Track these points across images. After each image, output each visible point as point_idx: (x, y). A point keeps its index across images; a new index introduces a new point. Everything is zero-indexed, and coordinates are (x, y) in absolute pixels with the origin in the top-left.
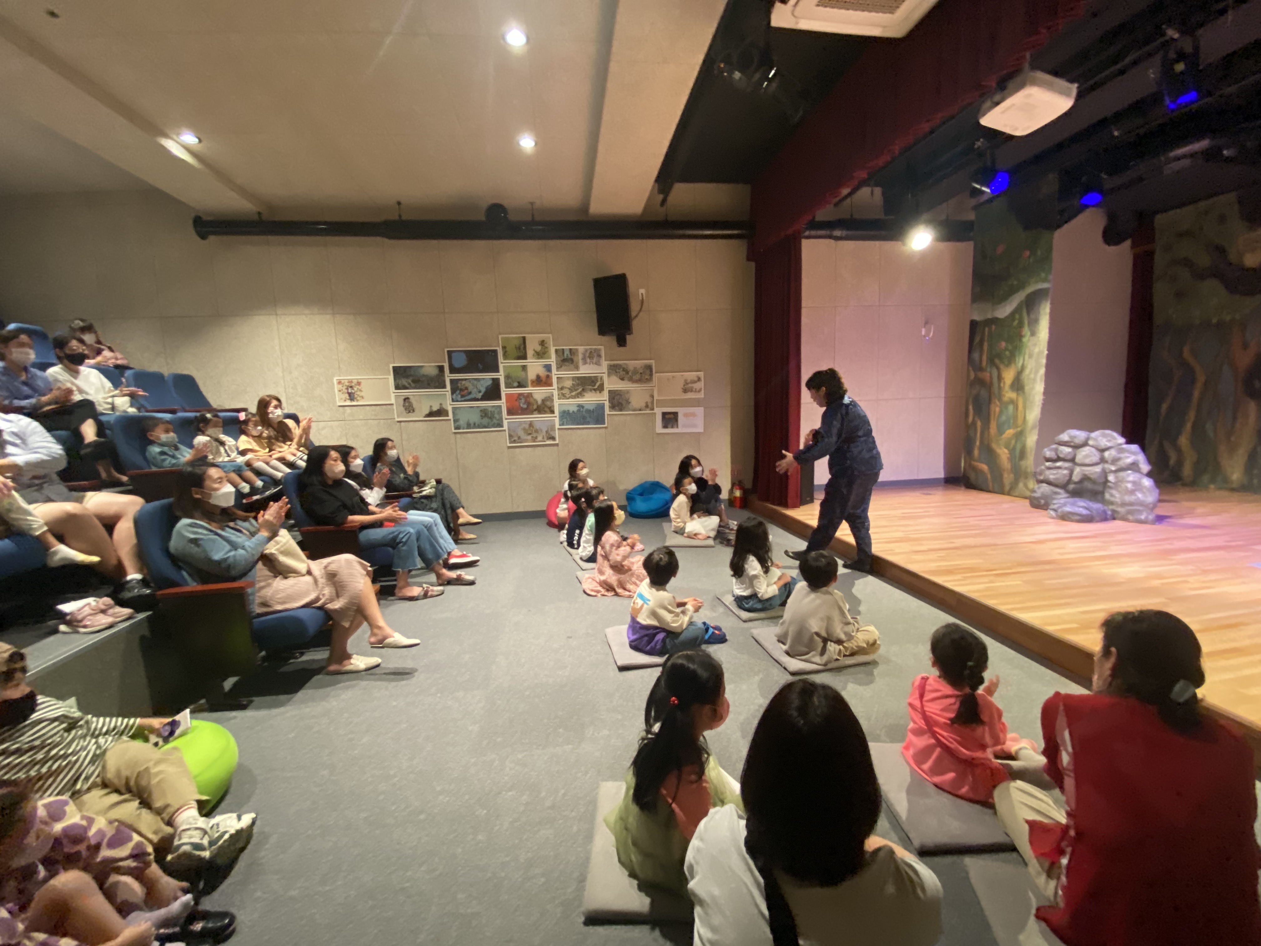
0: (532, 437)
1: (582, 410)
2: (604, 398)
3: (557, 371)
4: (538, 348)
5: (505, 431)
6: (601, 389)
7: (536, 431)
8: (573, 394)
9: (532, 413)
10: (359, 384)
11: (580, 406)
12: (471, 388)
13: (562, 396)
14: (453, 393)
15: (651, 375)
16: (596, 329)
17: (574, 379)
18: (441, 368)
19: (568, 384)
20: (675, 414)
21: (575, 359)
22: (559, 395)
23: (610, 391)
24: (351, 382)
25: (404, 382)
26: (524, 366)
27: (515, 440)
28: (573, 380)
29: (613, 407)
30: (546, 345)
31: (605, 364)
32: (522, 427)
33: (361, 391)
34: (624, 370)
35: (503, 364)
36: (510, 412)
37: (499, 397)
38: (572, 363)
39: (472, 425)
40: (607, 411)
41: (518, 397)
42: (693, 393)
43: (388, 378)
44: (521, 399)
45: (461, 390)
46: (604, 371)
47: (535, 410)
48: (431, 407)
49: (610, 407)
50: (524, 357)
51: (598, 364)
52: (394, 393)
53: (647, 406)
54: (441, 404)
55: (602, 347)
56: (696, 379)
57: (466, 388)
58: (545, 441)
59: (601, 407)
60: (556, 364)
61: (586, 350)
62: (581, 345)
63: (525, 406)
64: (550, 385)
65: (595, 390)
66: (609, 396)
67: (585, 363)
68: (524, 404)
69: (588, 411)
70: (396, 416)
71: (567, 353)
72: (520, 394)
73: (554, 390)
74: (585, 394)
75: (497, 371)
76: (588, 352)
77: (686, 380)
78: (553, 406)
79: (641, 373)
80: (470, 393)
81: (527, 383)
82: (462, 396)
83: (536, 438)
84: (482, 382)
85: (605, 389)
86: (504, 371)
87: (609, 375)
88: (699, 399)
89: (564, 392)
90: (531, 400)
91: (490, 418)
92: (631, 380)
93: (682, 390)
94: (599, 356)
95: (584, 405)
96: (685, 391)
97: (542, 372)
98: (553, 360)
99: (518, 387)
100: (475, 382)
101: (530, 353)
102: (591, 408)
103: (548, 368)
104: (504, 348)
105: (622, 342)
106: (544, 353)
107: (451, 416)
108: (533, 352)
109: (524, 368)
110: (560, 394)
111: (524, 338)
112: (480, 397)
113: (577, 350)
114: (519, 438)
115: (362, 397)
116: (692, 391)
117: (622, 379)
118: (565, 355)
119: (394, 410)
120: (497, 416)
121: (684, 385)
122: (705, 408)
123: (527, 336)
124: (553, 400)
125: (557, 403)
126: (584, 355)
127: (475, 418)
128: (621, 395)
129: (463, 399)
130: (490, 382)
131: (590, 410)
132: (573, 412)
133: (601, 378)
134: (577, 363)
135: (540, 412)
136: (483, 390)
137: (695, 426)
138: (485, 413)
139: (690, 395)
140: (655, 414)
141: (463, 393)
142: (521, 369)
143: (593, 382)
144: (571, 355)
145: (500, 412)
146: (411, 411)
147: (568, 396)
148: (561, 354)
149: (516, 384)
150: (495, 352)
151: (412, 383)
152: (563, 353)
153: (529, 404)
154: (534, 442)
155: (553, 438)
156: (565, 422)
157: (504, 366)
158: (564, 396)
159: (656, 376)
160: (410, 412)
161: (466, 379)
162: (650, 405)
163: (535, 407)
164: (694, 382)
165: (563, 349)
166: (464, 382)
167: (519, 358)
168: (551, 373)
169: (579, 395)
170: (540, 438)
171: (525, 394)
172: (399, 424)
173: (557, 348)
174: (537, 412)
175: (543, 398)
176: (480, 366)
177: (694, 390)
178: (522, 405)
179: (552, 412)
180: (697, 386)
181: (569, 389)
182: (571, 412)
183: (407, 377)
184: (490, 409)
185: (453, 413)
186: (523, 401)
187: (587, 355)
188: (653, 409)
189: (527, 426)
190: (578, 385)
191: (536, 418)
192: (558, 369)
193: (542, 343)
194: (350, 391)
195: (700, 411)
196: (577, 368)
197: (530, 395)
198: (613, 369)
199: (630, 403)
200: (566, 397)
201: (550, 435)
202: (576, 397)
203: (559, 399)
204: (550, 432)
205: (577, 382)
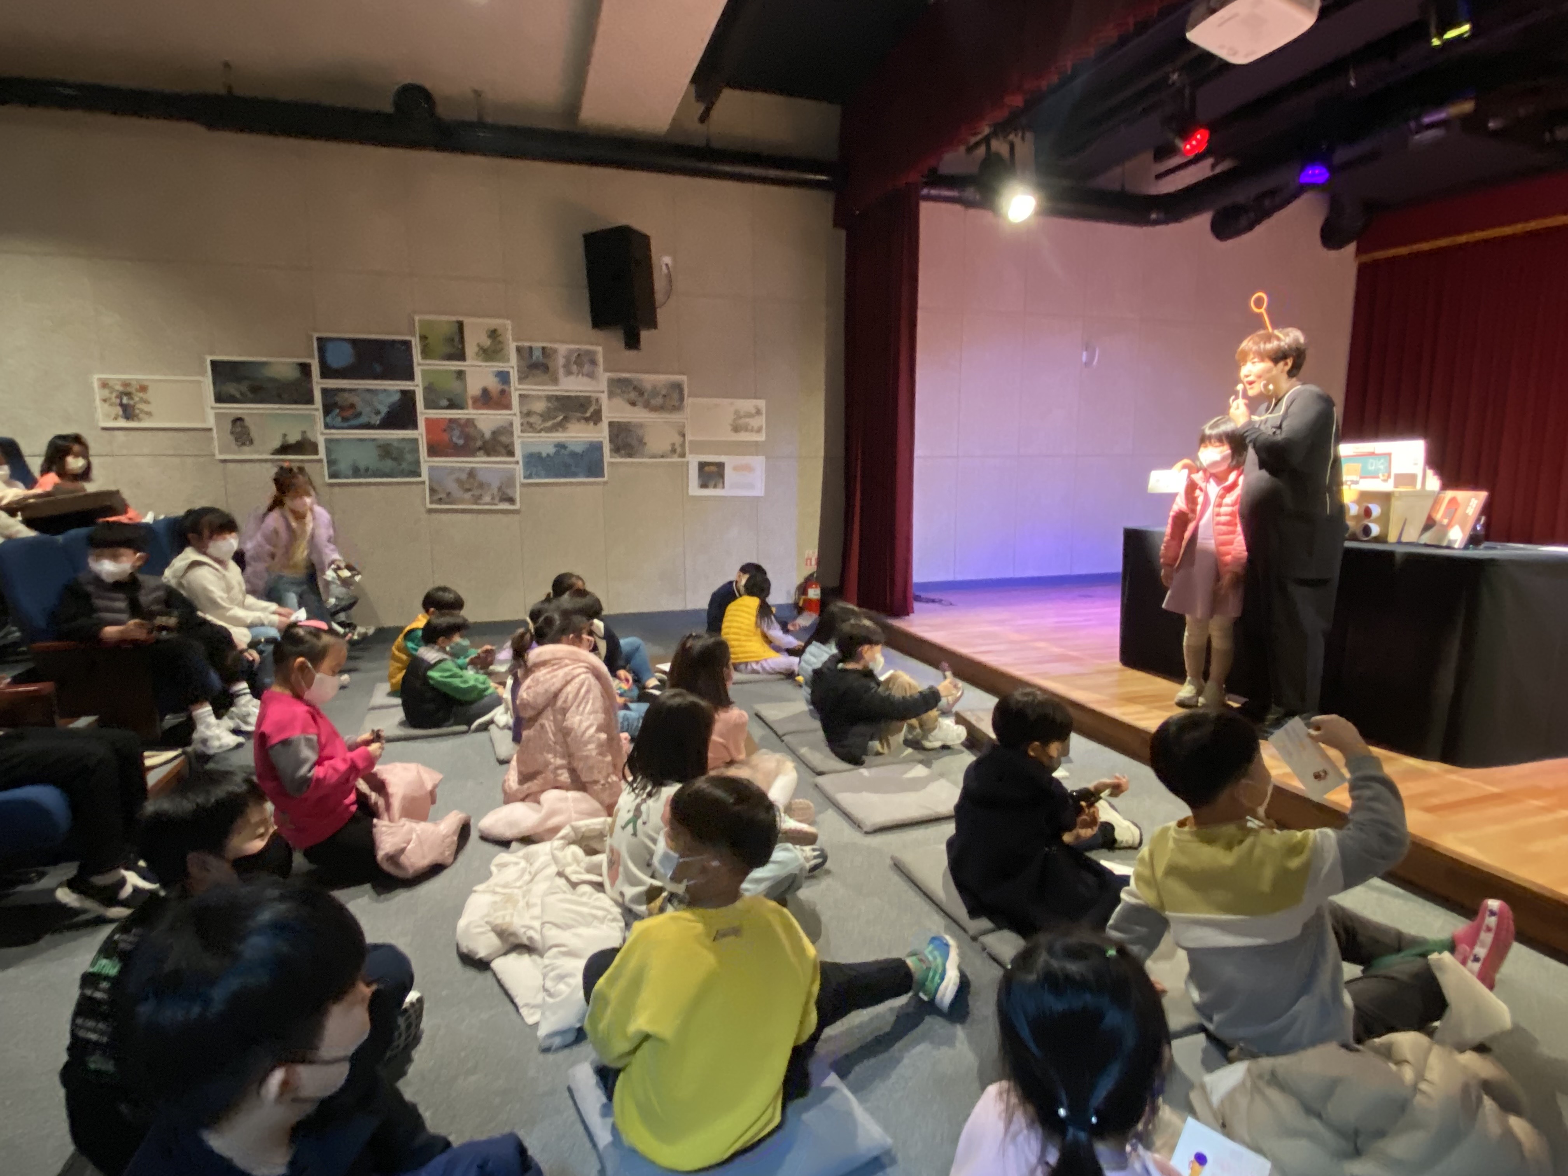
0: (473, 495)
1: (563, 451)
2: (601, 434)
3: (520, 383)
4: (487, 342)
5: (423, 483)
6: (596, 417)
7: (481, 485)
8: (549, 424)
9: (472, 454)
10: (143, 389)
11: (561, 446)
13: (527, 427)
15: (682, 399)
16: (589, 319)
17: (549, 398)
18: (305, 369)
19: (540, 406)
20: (721, 466)
21: (551, 365)
22: (522, 425)
23: (611, 424)
24: (126, 384)
25: (231, 388)
26: (461, 371)
27: (441, 499)
28: (548, 401)
29: (617, 450)
30: (500, 339)
31: (604, 377)
32: (454, 477)
33: (147, 402)
34: (635, 388)
35: (420, 364)
36: (433, 451)
37: (415, 426)
38: (546, 372)
39: (362, 471)
40: (607, 456)
41: (449, 426)
42: (747, 433)
43: (199, 382)
44: (453, 429)
45: (342, 408)
46: (601, 389)
47: (480, 449)
48: (285, 436)
49: (611, 450)
50: (461, 357)
51: (591, 375)
52: (212, 408)
53: (674, 451)
54: (304, 433)
55: (600, 349)
56: (754, 411)
57: (352, 406)
58: (495, 504)
59: (597, 448)
60: (518, 371)
61: (571, 352)
62: (563, 342)
63: (461, 442)
64: (508, 406)
65: (587, 420)
66: (610, 431)
67: (569, 373)
68: (459, 438)
69: (574, 454)
70: (217, 452)
71: (537, 354)
72: (451, 421)
73: (513, 416)
74: (569, 425)
75: (411, 377)
76: (576, 354)
77: (737, 412)
78: (512, 444)
79: (664, 396)
80: (359, 415)
81: (465, 401)
82: (345, 419)
83: (481, 495)
84: (381, 397)
85: (603, 418)
86: (423, 380)
87: (611, 395)
88: (756, 443)
89: (532, 420)
90: (471, 430)
91: (395, 459)
92: (647, 406)
93: (730, 428)
94: (594, 362)
95: (566, 444)
96: (736, 429)
97: (493, 384)
98: (512, 364)
99: (448, 407)
100: (368, 396)
101: (471, 349)
102: (579, 449)
103: (503, 377)
104: (423, 338)
105: (632, 342)
106: (497, 352)
107: (322, 454)
108: (477, 348)
109: (460, 374)
110: (525, 423)
111: (461, 325)
112: (378, 422)
113: (555, 351)
114: (449, 494)
115: (149, 414)
116: (746, 430)
117: (633, 404)
118: (534, 358)
119: (212, 438)
120: (409, 457)
121: (735, 420)
122: (767, 458)
123: (467, 321)
124: (512, 434)
125: (521, 442)
126: (567, 358)
127: (368, 458)
128: (630, 431)
129: (346, 424)
130: (396, 397)
131: (577, 453)
132: (548, 455)
133: (597, 400)
134: (556, 372)
135: (488, 454)
136: (384, 410)
137: (752, 486)
138: (386, 450)
139: (744, 437)
140: (688, 462)
142: (455, 376)
143: (582, 405)
144: (545, 358)
145: (417, 450)
146: (248, 443)
147: (539, 428)
148: (527, 355)
149: (445, 403)
150: (407, 344)
151: (249, 394)
152: (531, 354)
153: (468, 438)
154: (476, 503)
155: (511, 500)
156: (534, 473)
157: (423, 371)
158: (532, 427)
159: (688, 401)
160: (244, 444)
161: (351, 391)
162: (679, 450)
163: (479, 443)
164: (749, 415)
165: (531, 348)
166: (346, 395)
167: (450, 357)
168: (510, 387)
169: (560, 426)
170: (487, 499)
171: (462, 422)
172: (222, 465)
173: (520, 344)
174: (482, 452)
175: (493, 429)
176: (378, 368)
177: (750, 428)
178: (454, 439)
179: (511, 453)
180: (755, 422)
181: (541, 415)
182: (544, 455)
183: (239, 380)
184: (395, 444)
185: (328, 448)
186: (457, 433)
187: (573, 359)
188: (683, 455)
189: (464, 476)
190: (556, 409)
191: (479, 462)
192: (521, 380)
193: (493, 334)
194: (125, 400)
195: (758, 462)
196: (555, 381)
197: (470, 422)
198: (618, 387)
199: (645, 444)
200: (536, 429)
201: (505, 493)
202: (552, 430)
203: (524, 432)
204: (504, 488)
205: (555, 403)
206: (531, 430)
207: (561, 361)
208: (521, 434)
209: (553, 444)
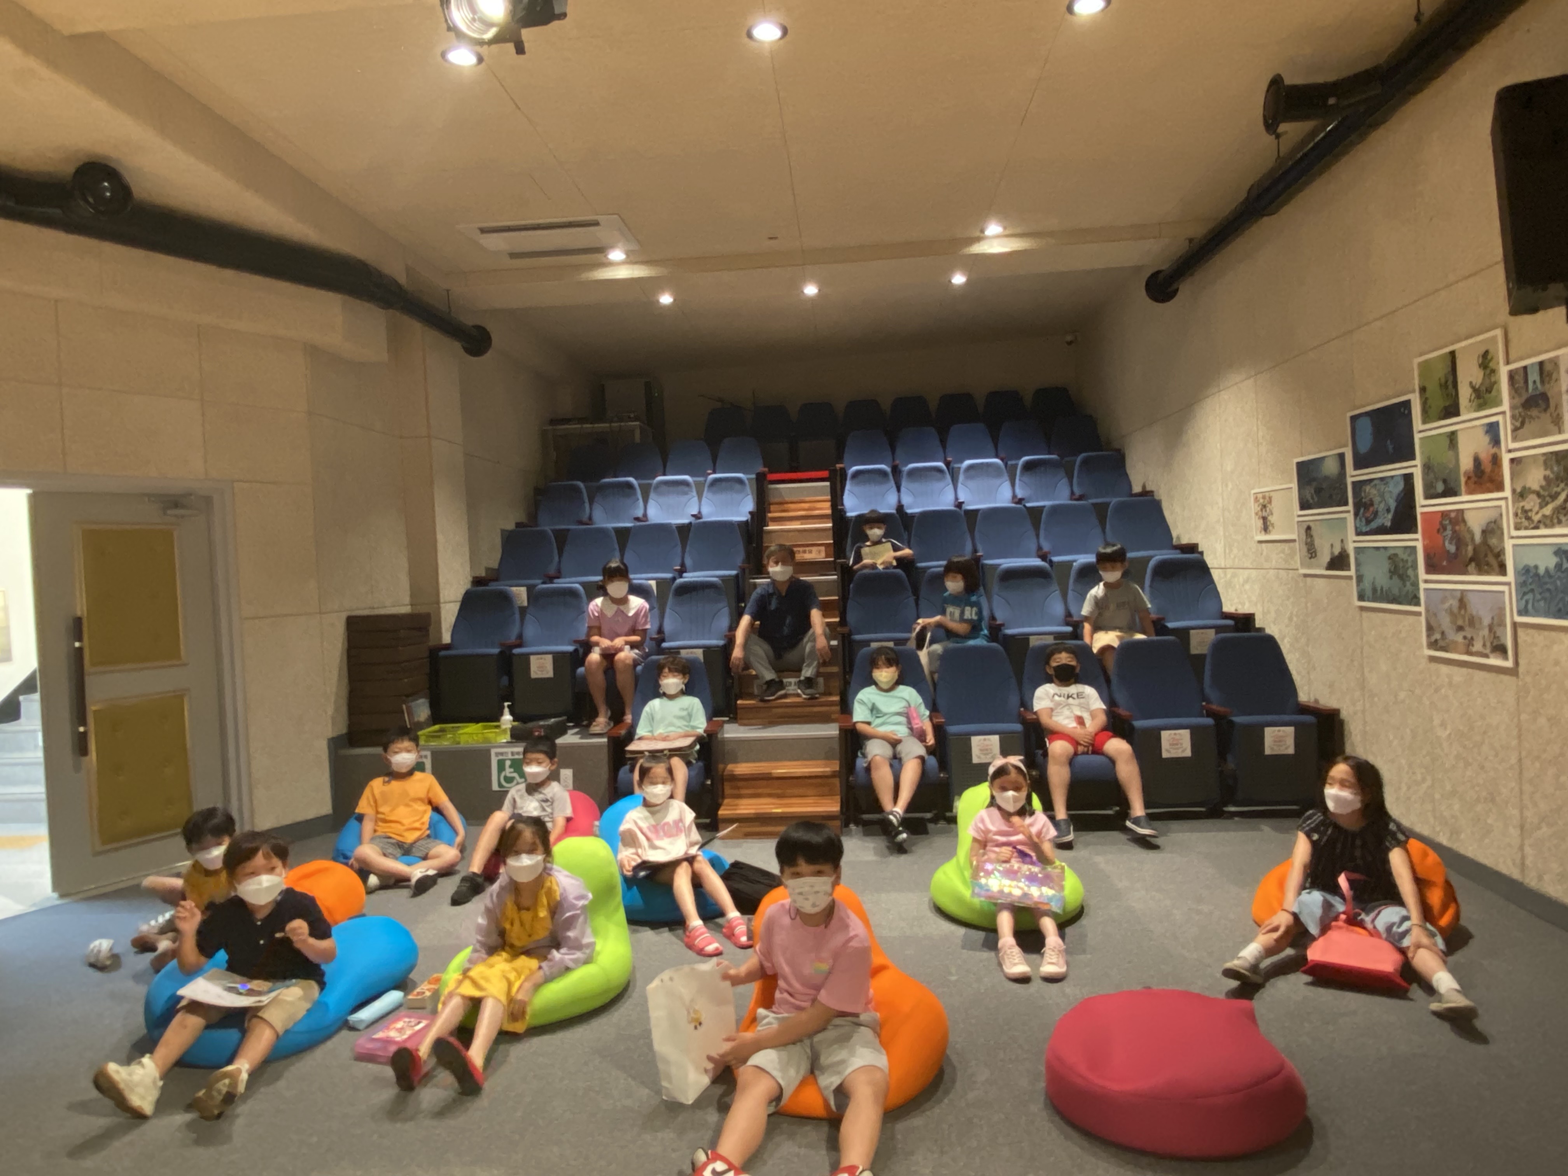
0: (1465, 638)
3: (1515, 439)
4: (1479, 377)
5: (1418, 614)
7: (1473, 622)
8: (1548, 510)
9: (1464, 569)
11: (1562, 553)
12: (1377, 500)
13: (1525, 519)
14: (1356, 514)
17: (1549, 460)
18: (1342, 460)
19: (1535, 478)
21: (1551, 393)
22: (1516, 515)
25: (1305, 493)
26: (1453, 434)
27: (1436, 643)
28: (1546, 465)
30: (1491, 365)
32: (1447, 605)
35: (1420, 432)
36: (1430, 564)
37: (1414, 527)
38: (1545, 410)
39: (1379, 592)
41: (1441, 523)
43: (1292, 488)
44: (1445, 529)
47: (1470, 560)
50: (1452, 410)
52: (1296, 516)
57: (1372, 504)
58: (1486, 656)
60: (1513, 417)
63: (1452, 548)
64: (1499, 484)
68: (1452, 542)
70: (1298, 565)
72: (1444, 515)
73: (1504, 501)
75: (1412, 454)
78: (1503, 551)
81: (1457, 480)
82: (1368, 522)
83: (1472, 641)
84: (1391, 484)
86: (1422, 453)
89: (1528, 504)
90: (1461, 530)
91: (1402, 578)
98: (1503, 408)
99: (1444, 495)
100: (1382, 487)
101: (1465, 393)
103: (1494, 433)
104: (1423, 390)
106: (1489, 390)
108: (1470, 390)
109: (1456, 440)
110: (1519, 511)
111: (1453, 356)
113: (1557, 362)
114: (1443, 633)
118: (1530, 386)
119: (1295, 551)
120: (1410, 572)
123: (1459, 349)
124: (1501, 533)
125: (1514, 545)
130: (1401, 486)
132: (1547, 571)
134: (1558, 405)
135: (1481, 571)
136: (1393, 505)
138: (1394, 564)
141: (1368, 515)
142: (1449, 443)
144: (1542, 382)
145: (1415, 564)
147: (1536, 518)
148: (1522, 385)
149: (1440, 487)
150: (1408, 406)
151: (1314, 496)
152: (1526, 381)
153: (1459, 542)
154: (1468, 653)
155: (1503, 651)
156: (1530, 606)
157: (1422, 441)
158: (1528, 518)
161: (1371, 480)
163: (1470, 551)
165: (1525, 368)
167: (1446, 413)
168: (1501, 448)
169: (1561, 513)
170: (1478, 646)
171: (1453, 515)
172: (1302, 580)
173: (1513, 367)
174: (1472, 566)
175: (1484, 526)
176: (1390, 447)
178: (1448, 546)
179: (1502, 569)
181: (1538, 494)
182: (1541, 571)
183: (1311, 482)
184: (1402, 555)
185: (1356, 559)
186: (1449, 532)
189: (1456, 606)
190: (1558, 479)
191: (1472, 583)
192: (1515, 432)
196: (1556, 423)
197: (1458, 518)
200: (1533, 521)
201: (1496, 637)
202: (1555, 521)
203: (1517, 528)
204: (1496, 628)
205: (1555, 469)
206: (1526, 523)
207: (1564, 381)
208: (1515, 533)
209: (1553, 549)
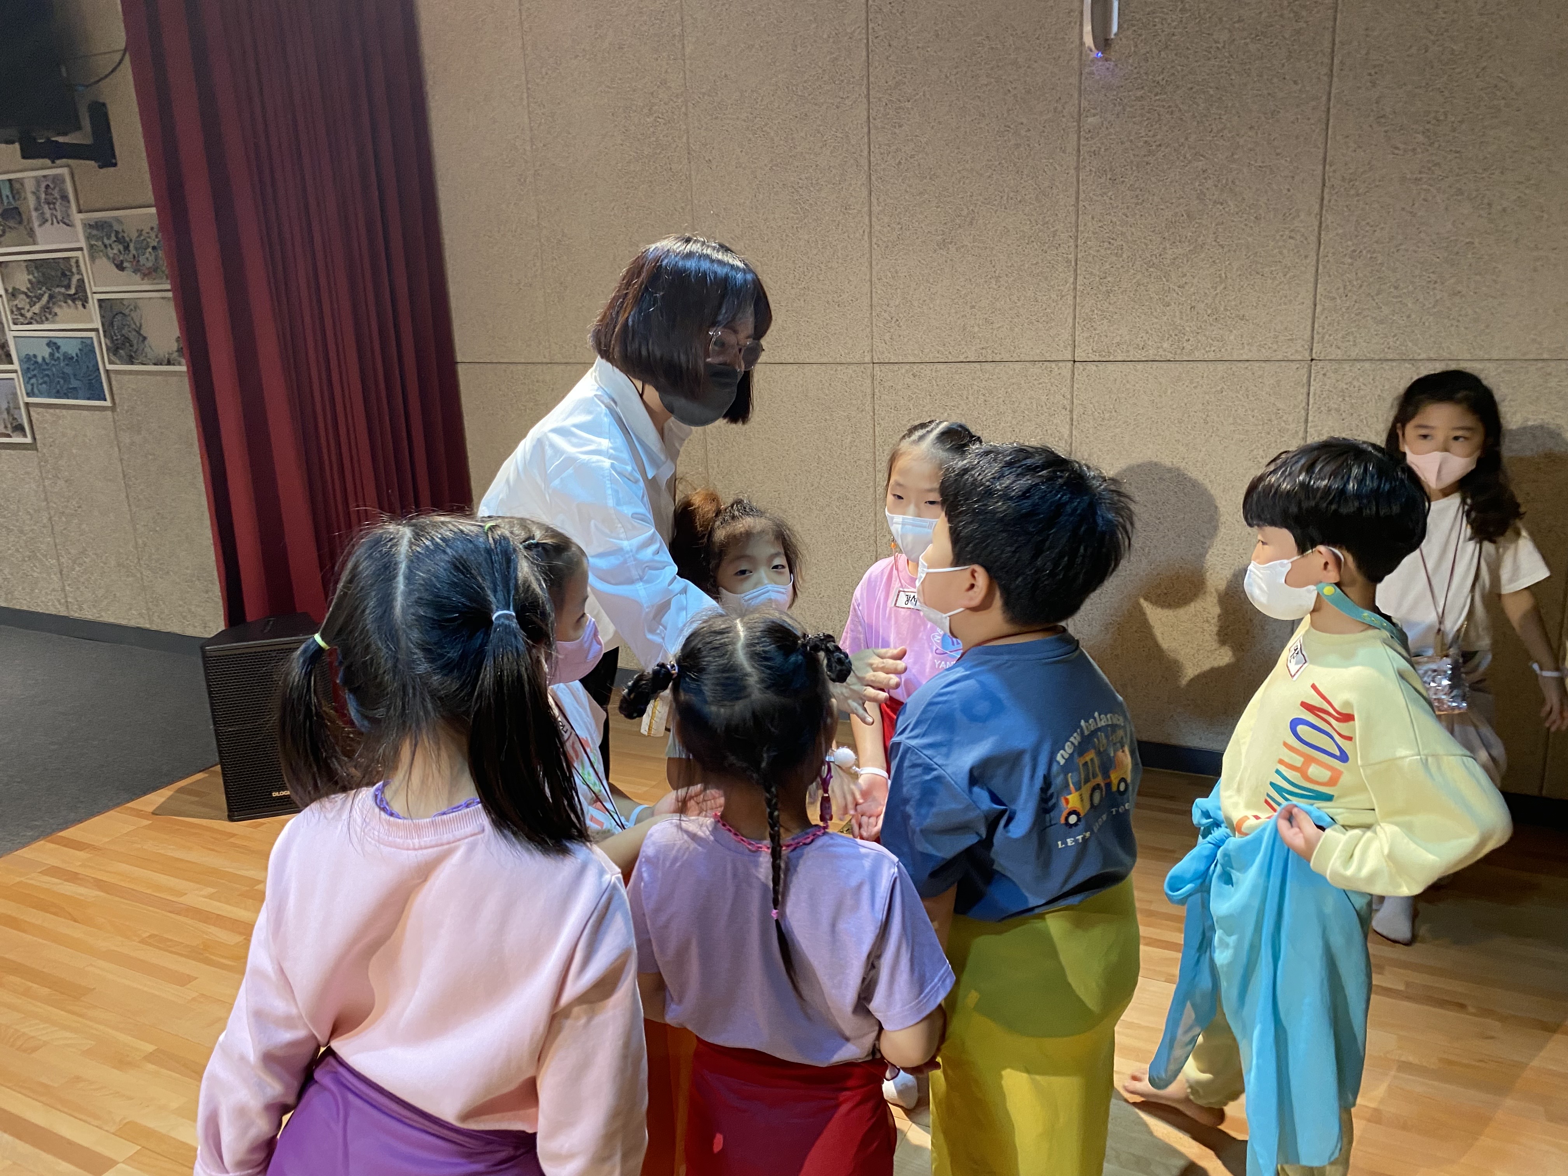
1: (56, 351)
2: (92, 322)
6: (80, 297)
8: (36, 309)
11: (53, 346)
13: (19, 315)
17: (30, 266)
19: (22, 280)
21: (23, 209)
22: (12, 312)
23: (99, 304)
28: (27, 270)
29: (114, 350)
31: (77, 223)
34: (120, 238)
38: (20, 223)
40: (105, 363)
46: (79, 245)
49: (108, 350)
51: (67, 221)
53: (181, 351)
55: (69, 172)
58: (9, 436)
59: (87, 348)
61: (38, 182)
62: (28, 168)
65: (73, 298)
66: (102, 317)
67: (43, 220)
69: (68, 358)
71: (6, 193)
74: (56, 310)
76: (43, 188)
78: (7, 343)
79: (154, 248)
85: (89, 295)
87: (93, 252)
89: (19, 303)
92: (139, 268)
94: (65, 198)
95: (59, 342)
102: (72, 350)
110: (15, 309)
113: (21, 184)
117: (120, 267)
118: (5, 199)
124: (3, 326)
125: (15, 337)
126: (34, 196)
128: (123, 315)
131: (73, 358)
132: (44, 360)
133: (77, 264)
134: (29, 221)
143: (63, 274)
144: (14, 198)
147: (29, 315)
152: (3, 194)
155: (20, 429)
156: (36, 390)
158: (22, 315)
169: (48, 310)
170: (1, 427)
179: (8, 359)
181: (26, 294)
182: (40, 359)
187: (43, 195)
190: (39, 284)
196: (30, 235)
199: (145, 338)
200: (26, 318)
201: (14, 419)
202: (44, 318)
203: (15, 324)
204: (12, 411)
205: (36, 275)
206: (22, 320)
207: (32, 202)
208: (14, 327)
209: (46, 341)
